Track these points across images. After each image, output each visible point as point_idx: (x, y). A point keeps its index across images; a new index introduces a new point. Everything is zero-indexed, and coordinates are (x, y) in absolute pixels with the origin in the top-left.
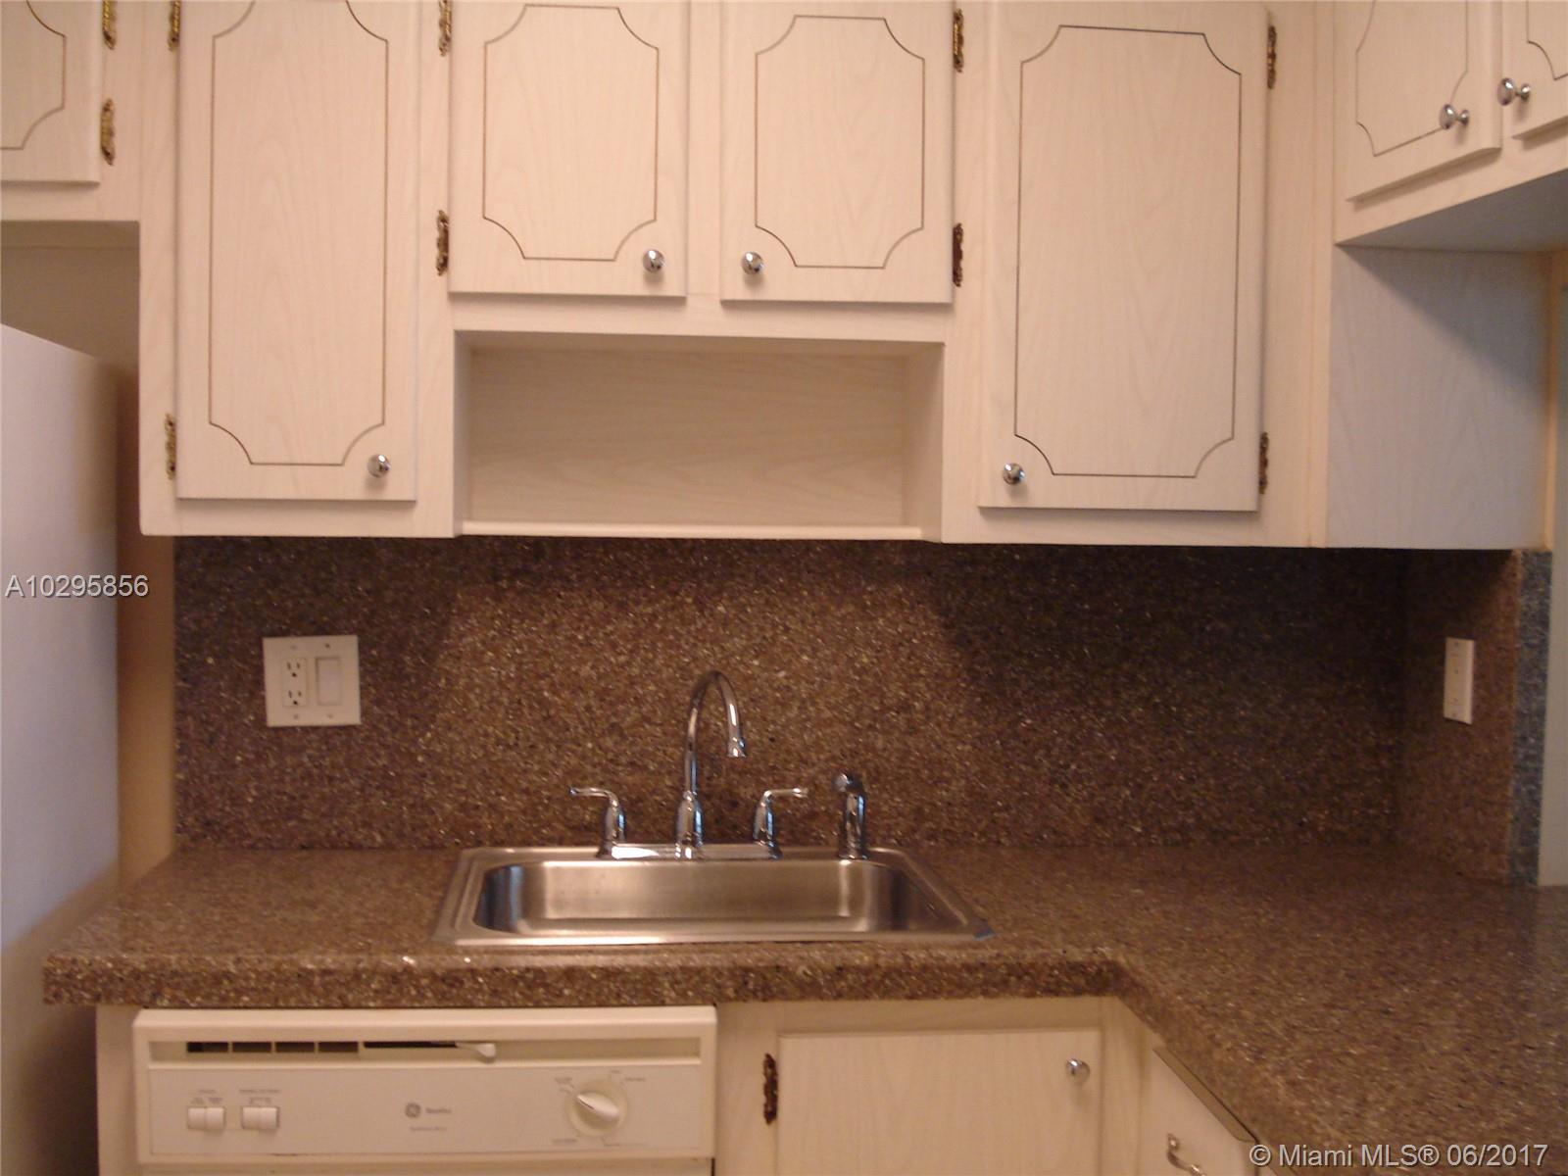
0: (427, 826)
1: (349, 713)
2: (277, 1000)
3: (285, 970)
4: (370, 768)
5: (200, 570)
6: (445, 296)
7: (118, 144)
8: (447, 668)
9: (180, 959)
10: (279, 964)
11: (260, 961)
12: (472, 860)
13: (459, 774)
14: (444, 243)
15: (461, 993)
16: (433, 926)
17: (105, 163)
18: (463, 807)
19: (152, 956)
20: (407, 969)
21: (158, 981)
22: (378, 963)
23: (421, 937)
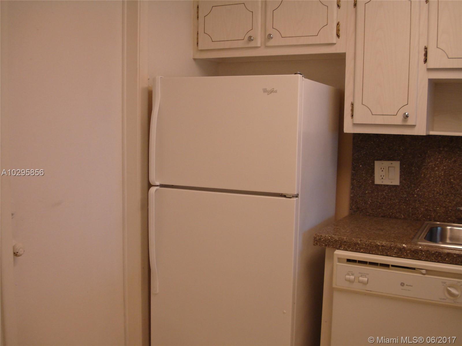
0: (416, 214)
1: (396, 182)
2: (370, 251)
3: (373, 244)
4: (402, 197)
5: (359, 142)
6: (426, 70)
7: (341, 33)
8: (424, 171)
9: (347, 238)
10: (371, 242)
11: (366, 241)
12: (428, 224)
13: (426, 201)
14: (426, 55)
15: (418, 256)
16: (413, 238)
17: (337, 38)
18: (426, 210)
19: (340, 237)
20: (404, 248)
21: (341, 243)
22: (396, 245)
23: (409, 241)
